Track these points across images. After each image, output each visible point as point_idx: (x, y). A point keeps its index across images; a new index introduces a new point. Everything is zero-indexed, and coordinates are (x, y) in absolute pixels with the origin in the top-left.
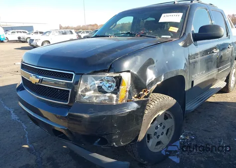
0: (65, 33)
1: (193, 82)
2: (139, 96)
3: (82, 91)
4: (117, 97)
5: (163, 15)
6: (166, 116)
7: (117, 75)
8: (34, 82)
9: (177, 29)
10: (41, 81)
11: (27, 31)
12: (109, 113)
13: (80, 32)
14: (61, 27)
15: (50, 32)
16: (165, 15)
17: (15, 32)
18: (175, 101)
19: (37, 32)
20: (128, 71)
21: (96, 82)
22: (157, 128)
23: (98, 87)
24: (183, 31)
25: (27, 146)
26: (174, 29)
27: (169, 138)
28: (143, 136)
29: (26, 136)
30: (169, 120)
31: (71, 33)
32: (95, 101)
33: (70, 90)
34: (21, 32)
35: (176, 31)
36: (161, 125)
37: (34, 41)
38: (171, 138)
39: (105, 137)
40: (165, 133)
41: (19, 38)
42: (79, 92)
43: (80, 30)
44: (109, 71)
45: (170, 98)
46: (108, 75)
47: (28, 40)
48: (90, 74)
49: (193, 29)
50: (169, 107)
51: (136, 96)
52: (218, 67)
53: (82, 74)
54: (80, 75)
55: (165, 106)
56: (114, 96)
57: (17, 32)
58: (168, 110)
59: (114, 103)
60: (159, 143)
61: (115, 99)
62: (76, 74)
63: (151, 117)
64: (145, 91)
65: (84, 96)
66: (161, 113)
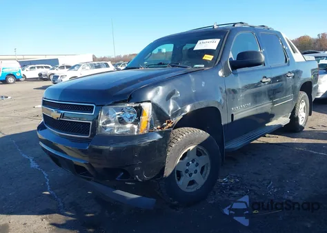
0: (98, 67)
1: (232, 115)
2: (162, 127)
3: (103, 124)
4: (138, 127)
5: (199, 42)
6: (198, 152)
7: (138, 105)
8: (55, 118)
9: (212, 57)
10: (63, 116)
11: (50, 66)
12: (129, 144)
13: (120, 64)
14: (95, 59)
15: (79, 66)
16: (201, 41)
17: (34, 68)
18: (208, 135)
19: (63, 67)
20: (149, 101)
21: (117, 113)
22: (188, 164)
23: (119, 118)
24: (219, 60)
25: (47, 193)
26: (208, 58)
27: (204, 178)
28: (171, 172)
29: (47, 183)
30: (203, 157)
31: (107, 66)
32: (117, 133)
33: (91, 122)
34: (42, 67)
35: (211, 59)
36: (193, 161)
37: (59, 78)
38: (206, 178)
39: (126, 169)
40: (199, 171)
41: (40, 75)
42: (100, 125)
43: (121, 62)
44: (128, 101)
45: (201, 131)
46: (128, 105)
47: (52, 77)
48: (111, 105)
49: (231, 55)
50: (201, 142)
51: (159, 127)
52: (271, 99)
53: (103, 106)
54: (100, 106)
55: (195, 140)
56: (136, 127)
57: (38, 67)
58: (200, 145)
59: (136, 133)
60: (192, 183)
61: (136, 130)
62: (97, 106)
63: (180, 151)
64: (168, 122)
65: (105, 128)
66: (191, 148)
